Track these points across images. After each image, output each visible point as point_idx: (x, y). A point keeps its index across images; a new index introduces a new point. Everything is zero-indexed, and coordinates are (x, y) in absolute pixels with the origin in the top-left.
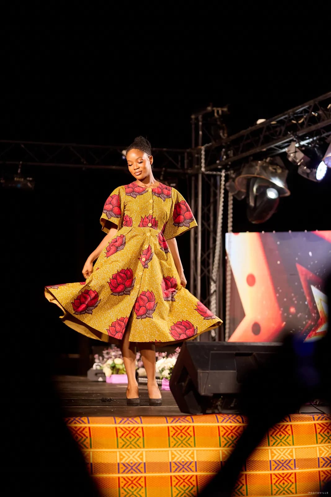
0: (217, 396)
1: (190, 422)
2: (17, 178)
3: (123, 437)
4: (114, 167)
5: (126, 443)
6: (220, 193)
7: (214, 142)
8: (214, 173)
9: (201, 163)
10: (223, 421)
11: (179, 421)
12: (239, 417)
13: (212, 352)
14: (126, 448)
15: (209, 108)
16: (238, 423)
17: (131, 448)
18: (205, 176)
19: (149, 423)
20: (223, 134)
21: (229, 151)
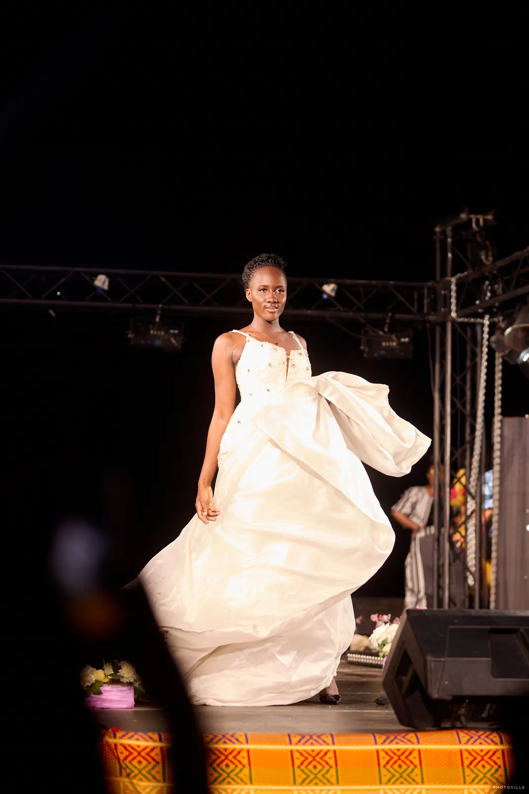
0: (459, 700)
1: (413, 743)
2: (154, 331)
3: (303, 767)
4: (309, 312)
5: (308, 776)
6: (482, 352)
7: (471, 271)
8: (472, 320)
9: (450, 304)
10: (468, 741)
11: (396, 740)
12: (495, 734)
13: (451, 627)
14: (308, 784)
15: (463, 216)
16: (494, 744)
17: (316, 784)
18: (457, 326)
19: (346, 743)
20: (487, 257)
21: (495, 284)
